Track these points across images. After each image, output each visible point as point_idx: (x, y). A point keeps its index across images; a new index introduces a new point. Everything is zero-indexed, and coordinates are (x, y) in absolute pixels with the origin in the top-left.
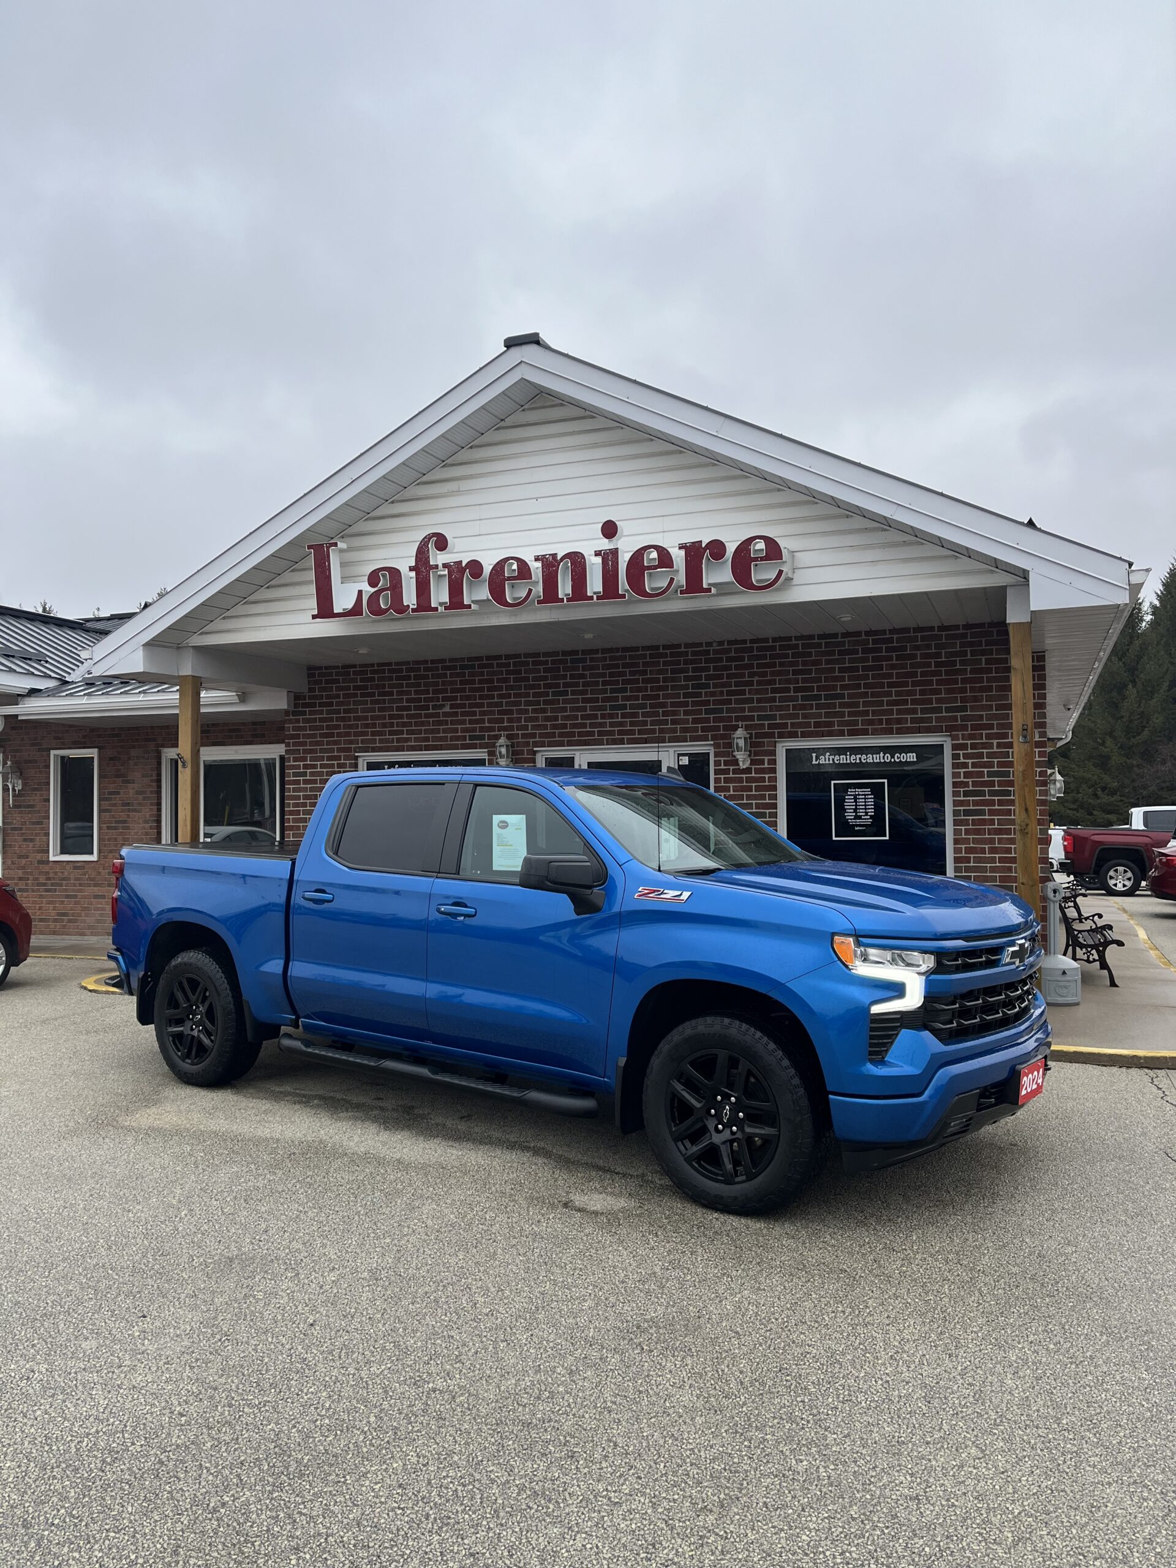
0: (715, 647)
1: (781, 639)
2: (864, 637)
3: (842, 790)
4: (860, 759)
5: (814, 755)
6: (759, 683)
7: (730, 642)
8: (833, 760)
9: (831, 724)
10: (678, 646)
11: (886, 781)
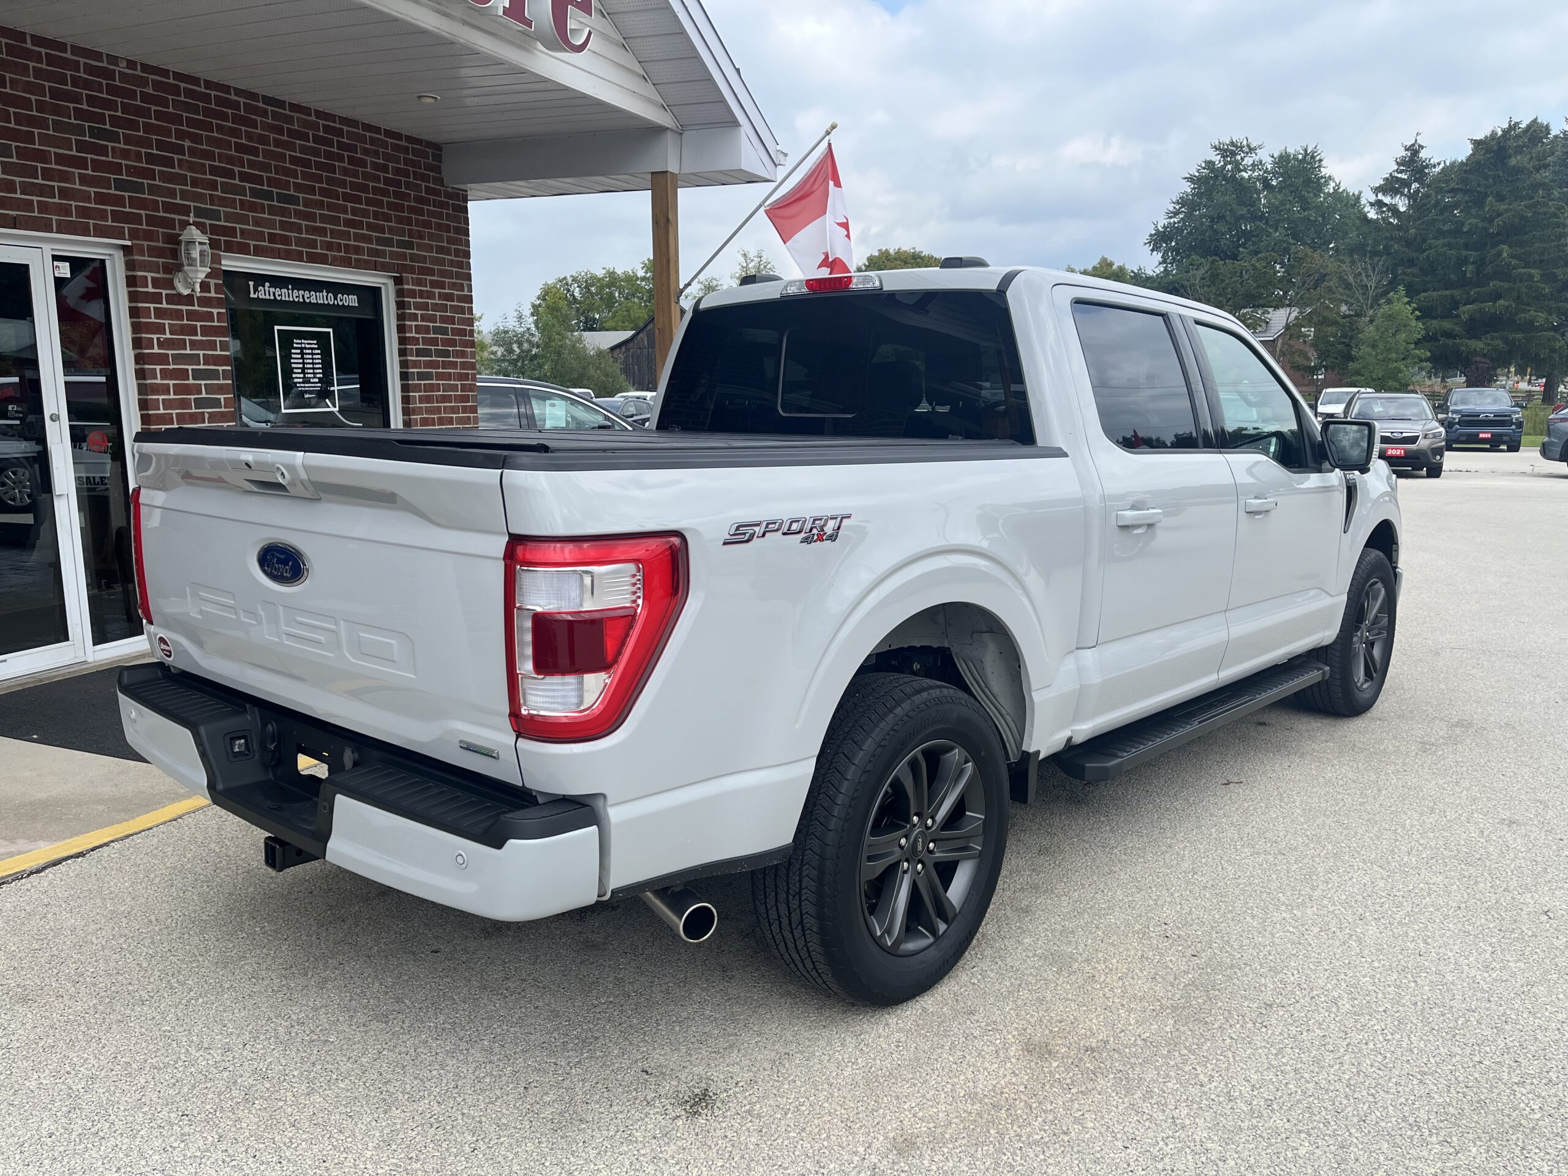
0: (122, 67)
1: (218, 86)
2: (313, 118)
3: (287, 339)
4: (303, 296)
5: (251, 283)
6: (193, 152)
7: (145, 67)
8: (274, 293)
9: (286, 240)
10: (62, 46)
11: (330, 330)
